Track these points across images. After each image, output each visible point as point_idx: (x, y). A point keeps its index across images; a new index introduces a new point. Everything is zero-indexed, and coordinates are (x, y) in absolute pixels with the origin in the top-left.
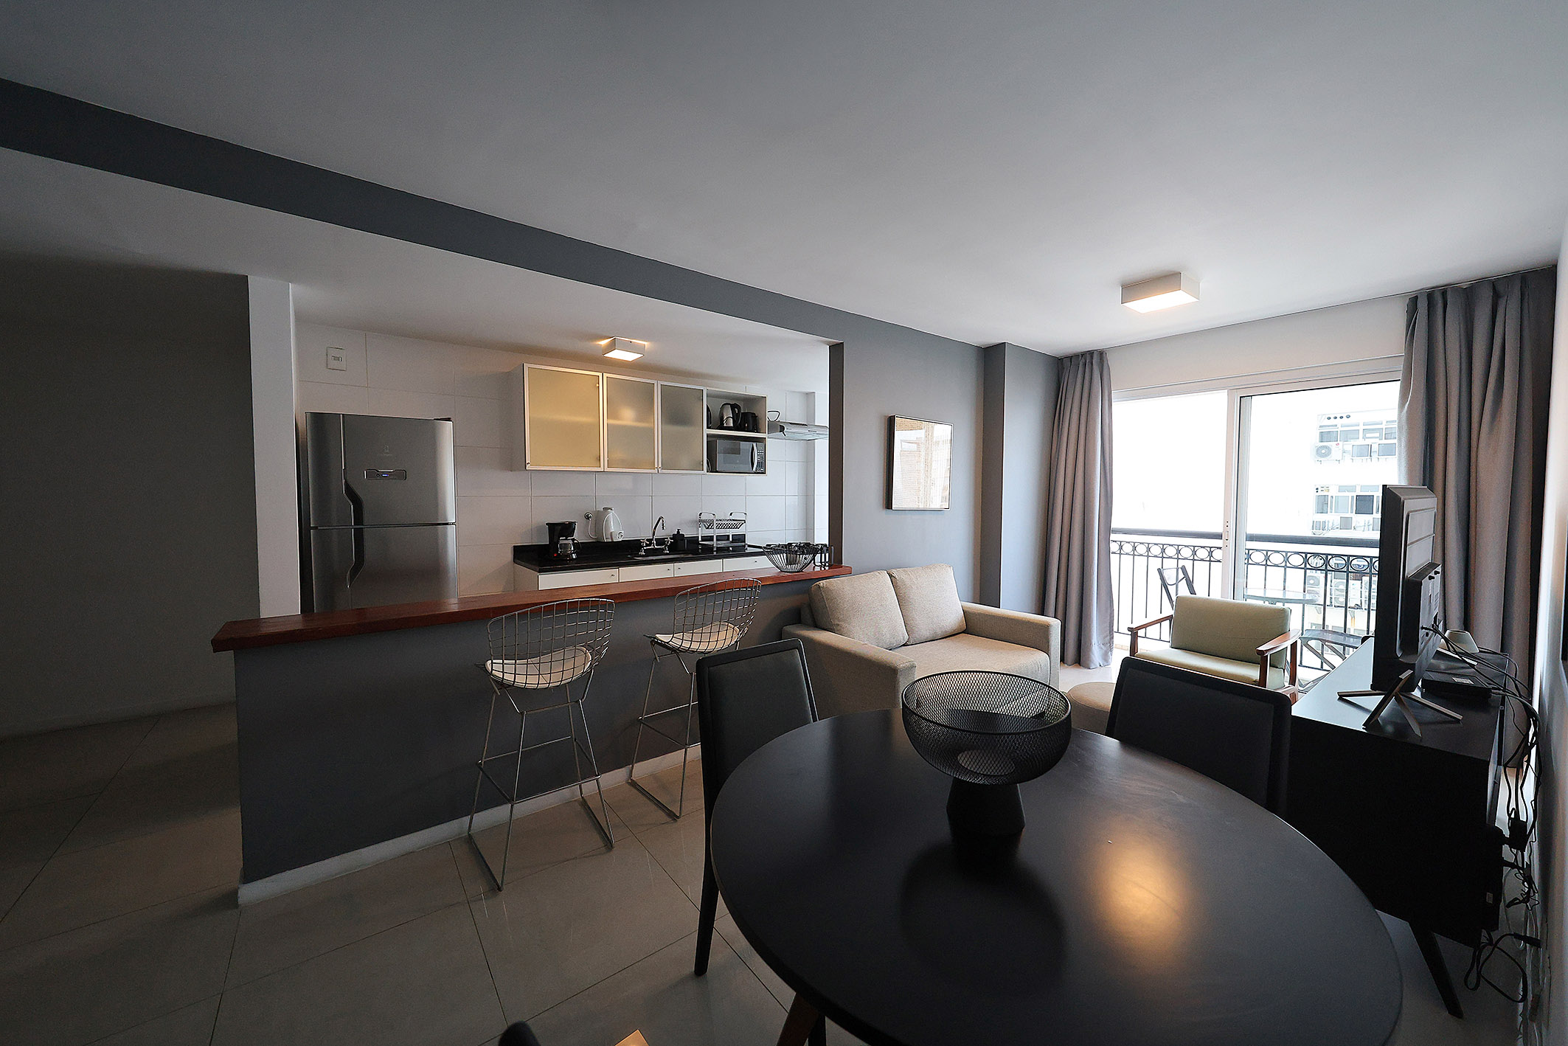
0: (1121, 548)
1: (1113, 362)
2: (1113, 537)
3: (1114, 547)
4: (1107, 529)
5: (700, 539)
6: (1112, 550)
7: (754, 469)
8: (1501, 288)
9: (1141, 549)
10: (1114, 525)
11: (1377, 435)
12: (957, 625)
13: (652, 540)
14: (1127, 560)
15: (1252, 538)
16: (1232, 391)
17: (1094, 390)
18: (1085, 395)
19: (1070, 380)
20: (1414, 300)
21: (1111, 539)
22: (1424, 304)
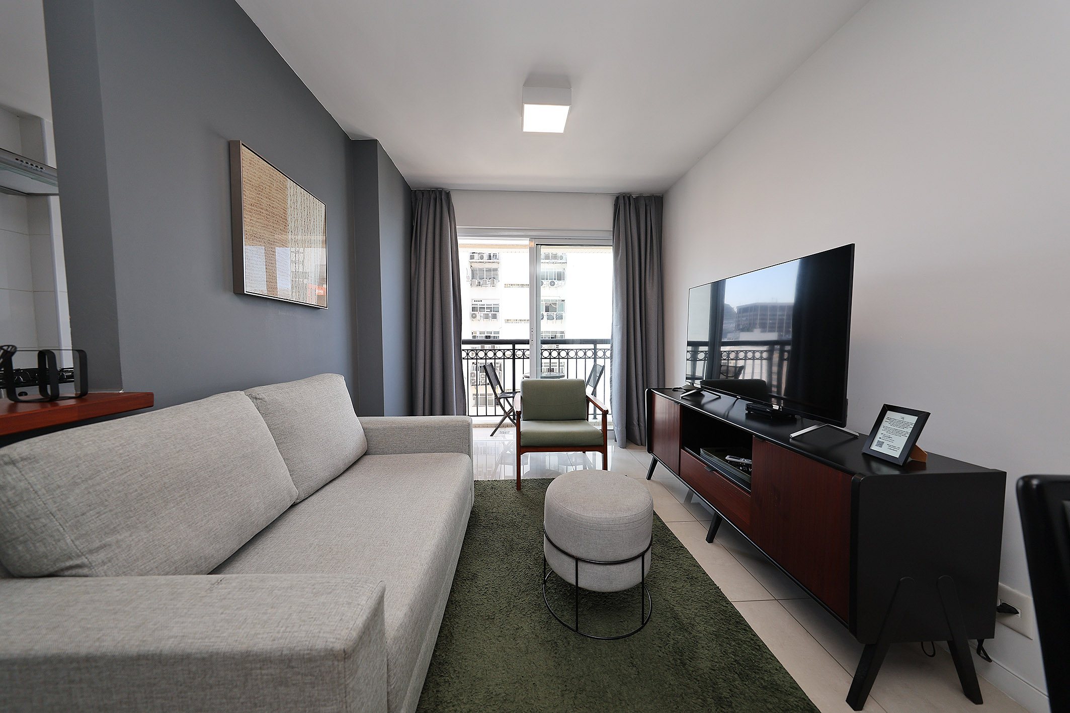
1: (455, 199)
2: (464, 347)
3: (464, 354)
4: (460, 342)
6: (463, 357)
12: (360, 450)
15: (544, 342)
16: (532, 239)
17: (444, 221)
18: (438, 224)
19: (424, 211)
20: (617, 199)
21: (462, 348)
22: (621, 201)
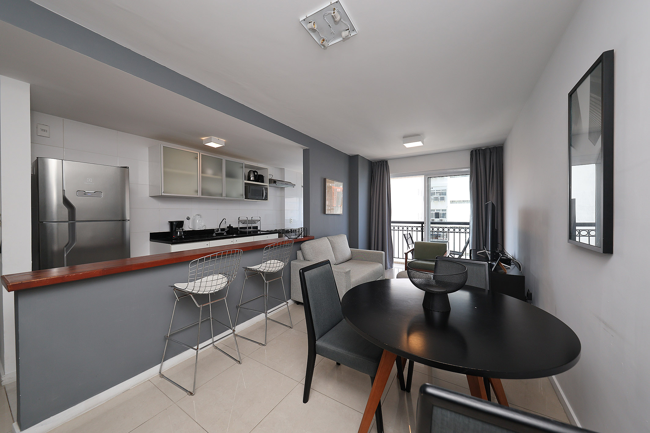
0: (394, 228)
1: (390, 163)
2: (392, 224)
3: (392, 228)
4: (390, 222)
5: (239, 229)
6: (392, 229)
7: (264, 199)
8: (491, 150)
9: (401, 228)
10: (392, 220)
11: (439, 194)
12: (350, 257)
13: (219, 229)
14: (396, 232)
15: (432, 223)
16: (425, 175)
17: (384, 174)
18: (382, 175)
19: (377, 170)
20: (472, 152)
21: (391, 225)
22: (474, 153)
